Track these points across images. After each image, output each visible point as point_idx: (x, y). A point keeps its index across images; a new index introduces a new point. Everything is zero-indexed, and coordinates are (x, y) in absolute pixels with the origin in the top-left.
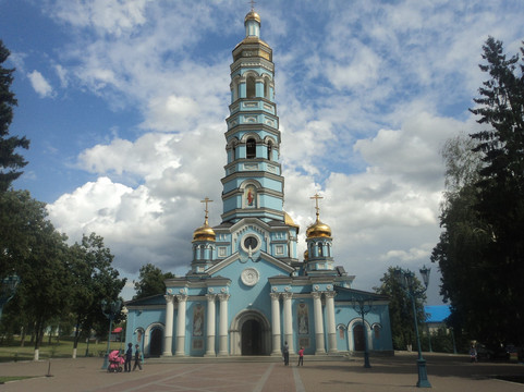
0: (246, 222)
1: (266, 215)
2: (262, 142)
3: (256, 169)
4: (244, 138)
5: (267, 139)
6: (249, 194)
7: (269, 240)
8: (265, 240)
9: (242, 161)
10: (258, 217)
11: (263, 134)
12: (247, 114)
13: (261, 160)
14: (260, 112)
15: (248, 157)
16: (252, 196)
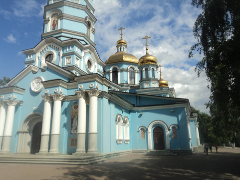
7: (62, 53)
10: (56, 37)
16: (55, 23)
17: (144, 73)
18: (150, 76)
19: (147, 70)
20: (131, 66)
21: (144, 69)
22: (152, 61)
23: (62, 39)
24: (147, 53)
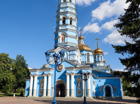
0: (61, 48)
1: (68, 45)
2: (68, 18)
3: (65, 28)
4: (61, 17)
5: (70, 17)
6: (62, 38)
7: (69, 54)
8: (67, 54)
9: (61, 26)
10: (65, 46)
11: (68, 15)
12: (62, 8)
13: (67, 25)
14: (67, 7)
15: (63, 24)
16: (63, 38)
17: (97, 58)
18: (100, 60)
19: (98, 57)
20: (87, 52)
21: (97, 56)
22: (101, 52)
23: (68, 47)
24: (98, 48)
